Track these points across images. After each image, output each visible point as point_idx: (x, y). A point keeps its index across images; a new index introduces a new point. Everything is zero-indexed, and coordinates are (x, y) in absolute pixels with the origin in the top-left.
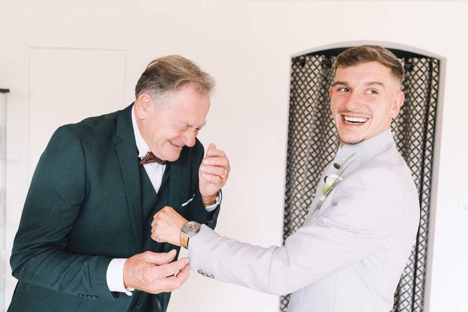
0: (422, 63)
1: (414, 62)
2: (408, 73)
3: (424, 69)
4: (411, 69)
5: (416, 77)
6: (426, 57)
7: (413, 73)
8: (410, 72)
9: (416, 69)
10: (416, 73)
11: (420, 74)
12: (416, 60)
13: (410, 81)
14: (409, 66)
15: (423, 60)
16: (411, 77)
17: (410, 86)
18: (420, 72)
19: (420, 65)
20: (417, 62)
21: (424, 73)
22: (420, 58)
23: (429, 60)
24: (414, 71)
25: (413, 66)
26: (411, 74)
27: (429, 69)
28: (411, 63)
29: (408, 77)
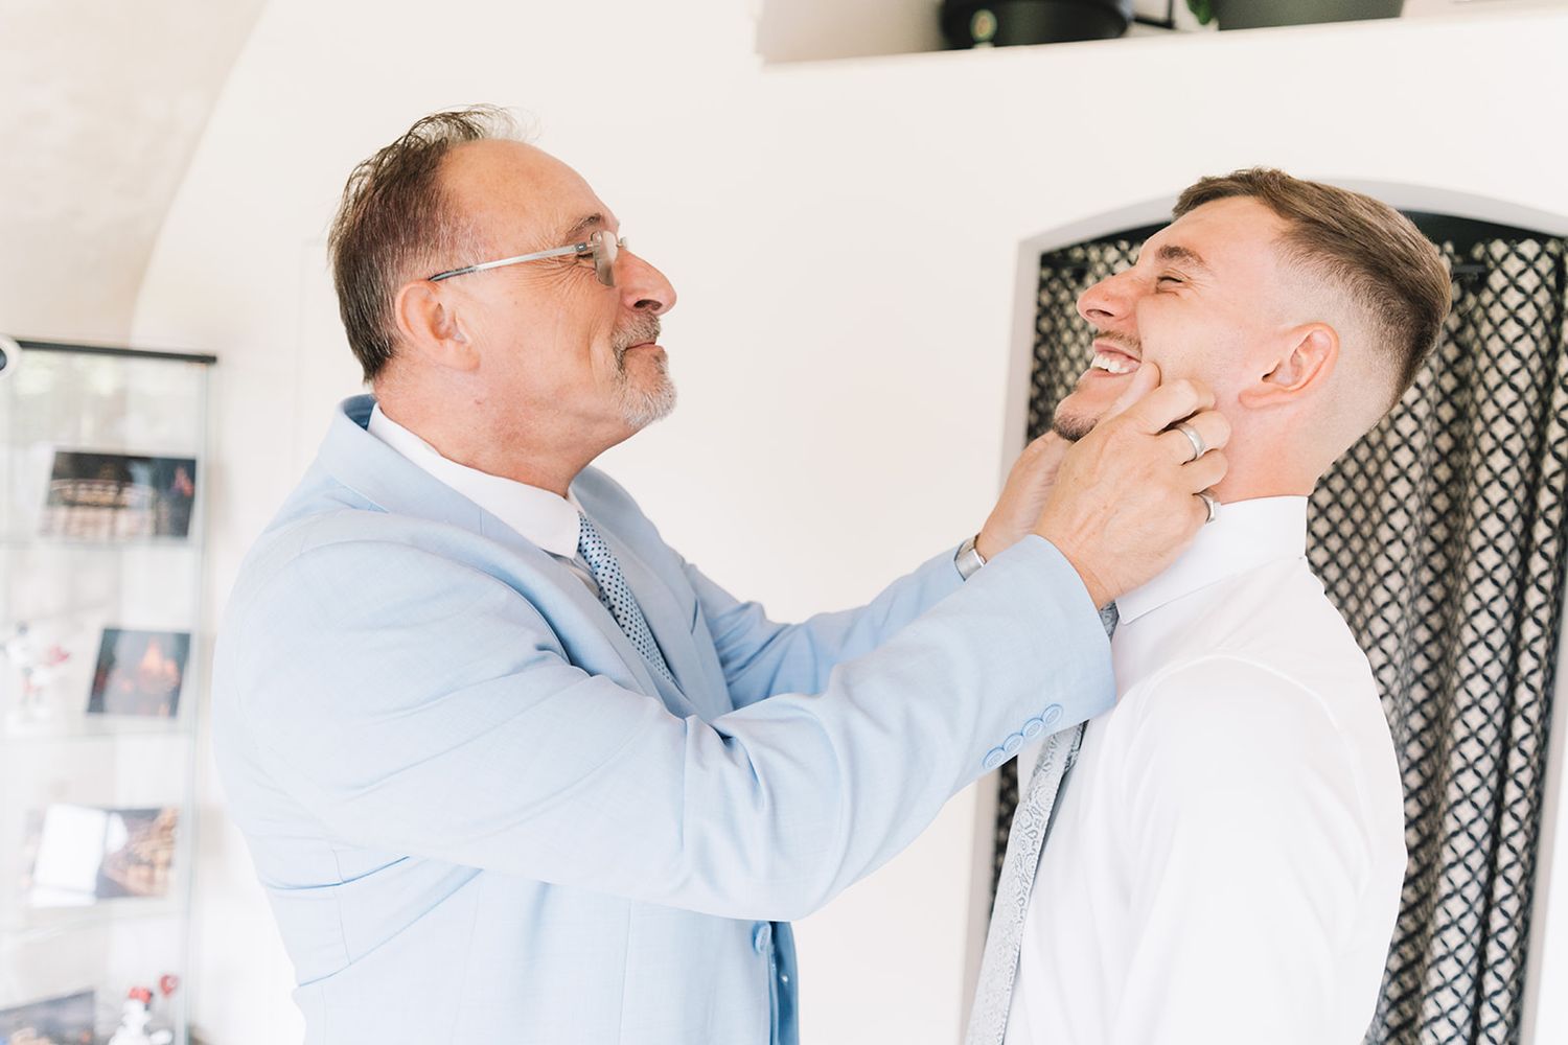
0: (1521, 257)
1: (1492, 257)
2: (1471, 300)
3: (1529, 281)
4: (1480, 283)
5: (1498, 313)
6: (1541, 238)
7: (1487, 297)
8: (1477, 293)
9: (1497, 280)
10: (1498, 296)
11: (1513, 298)
12: (1499, 248)
13: (1476, 326)
14: (1475, 270)
15: (1529, 248)
16: (1479, 314)
17: (1476, 346)
18: (1512, 291)
19: (1514, 265)
20: (1505, 257)
21: (1529, 297)
22: (1513, 241)
23: (1552, 247)
24: (1491, 289)
25: (1490, 272)
26: (1479, 304)
27: (1551, 281)
28: (1483, 262)
29: (1471, 314)
